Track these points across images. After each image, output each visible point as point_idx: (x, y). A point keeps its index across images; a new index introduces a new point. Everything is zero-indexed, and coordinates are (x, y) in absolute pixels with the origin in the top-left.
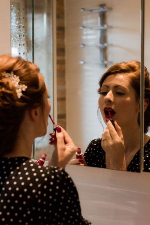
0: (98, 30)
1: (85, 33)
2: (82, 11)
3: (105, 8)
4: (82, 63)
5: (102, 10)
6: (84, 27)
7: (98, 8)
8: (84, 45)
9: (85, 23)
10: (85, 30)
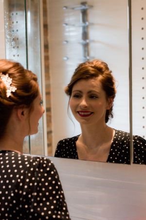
0: (80, 26)
1: (67, 30)
2: (65, 8)
3: (87, 5)
4: (65, 58)
5: (83, 7)
6: (66, 24)
7: (80, 5)
8: (67, 42)
9: (67, 20)
10: (67, 26)
